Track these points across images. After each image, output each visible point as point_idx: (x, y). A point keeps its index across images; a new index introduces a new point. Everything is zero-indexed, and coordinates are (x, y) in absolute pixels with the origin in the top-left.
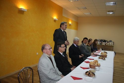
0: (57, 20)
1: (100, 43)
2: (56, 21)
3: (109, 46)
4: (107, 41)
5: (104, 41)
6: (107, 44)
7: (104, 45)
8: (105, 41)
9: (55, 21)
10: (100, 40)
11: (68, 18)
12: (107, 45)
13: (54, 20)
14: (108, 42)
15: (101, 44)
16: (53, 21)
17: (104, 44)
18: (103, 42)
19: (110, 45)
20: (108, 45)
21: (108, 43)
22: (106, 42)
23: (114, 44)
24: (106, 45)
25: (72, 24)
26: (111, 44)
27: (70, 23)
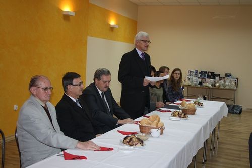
0: (73, 14)
1: (200, 80)
2: (71, 17)
3: (222, 89)
4: (219, 75)
5: (210, 74)
6: (217, 84)
7: (210, 86)
8: (213, 76)
9: (66, 17)
10: (200, 73)
11: (106, 10)
12: (219, 86)
13: (64, 15)
14: (220, 79)
15: (200, 83)
16: (62, 19)
17: (209, 82)
18: (209, 77)
19: (227, 87)
20: (222, 87)
21: (222, 82)
22: (217, 78)
23: (237, 83)
24: (215, 86)
25: (117, 27)
26: (229, 83)
27: (113, 22)
